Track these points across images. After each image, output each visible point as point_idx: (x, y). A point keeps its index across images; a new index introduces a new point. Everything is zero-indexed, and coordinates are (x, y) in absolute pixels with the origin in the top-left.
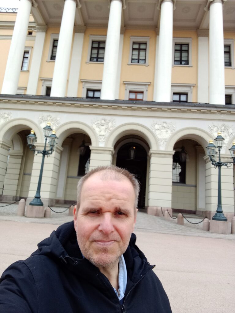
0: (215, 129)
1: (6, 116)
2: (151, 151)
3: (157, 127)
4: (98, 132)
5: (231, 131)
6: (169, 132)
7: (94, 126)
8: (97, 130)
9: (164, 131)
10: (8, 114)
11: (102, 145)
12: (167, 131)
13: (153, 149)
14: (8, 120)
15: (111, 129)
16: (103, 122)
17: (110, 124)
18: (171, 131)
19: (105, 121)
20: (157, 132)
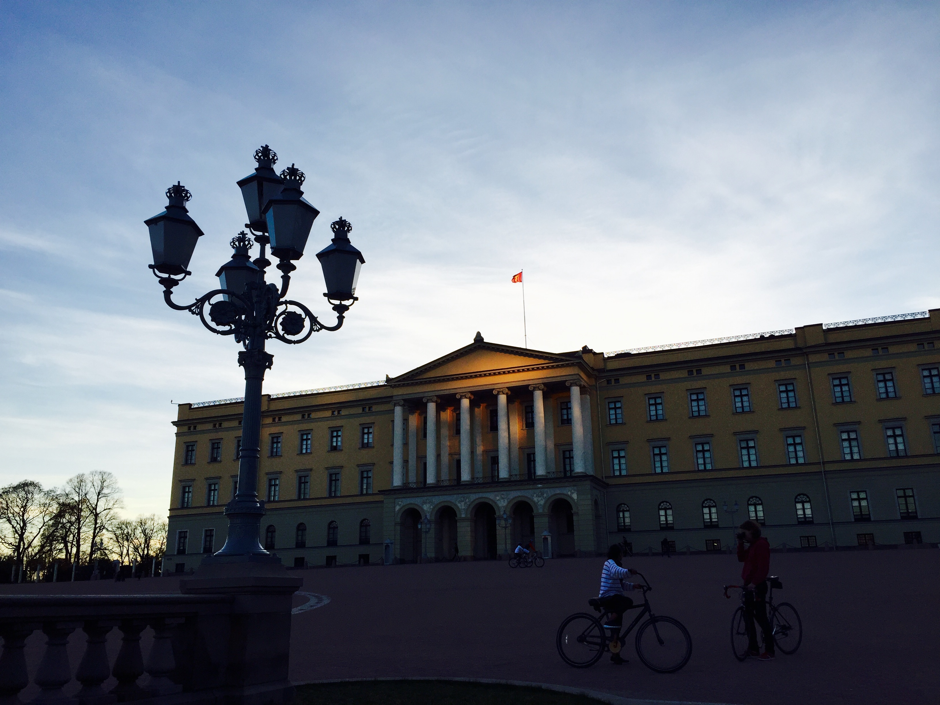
0: (535, 495)
1: (400, 503)
2: (497, 516)
3: (498, 498)
4: (460, 507)
5: (545, 495)
6: (506, 500)
7: (457, 503)
8: (459, 505)
9: (502, 500)
10: (401, 502)
12: (504, 501)
14: (401, 506)
15: (468, 503)
16: (462, 499)
17: (467, 500)
18: (507, 500)
19: (464, 498)
20: (498, 502)
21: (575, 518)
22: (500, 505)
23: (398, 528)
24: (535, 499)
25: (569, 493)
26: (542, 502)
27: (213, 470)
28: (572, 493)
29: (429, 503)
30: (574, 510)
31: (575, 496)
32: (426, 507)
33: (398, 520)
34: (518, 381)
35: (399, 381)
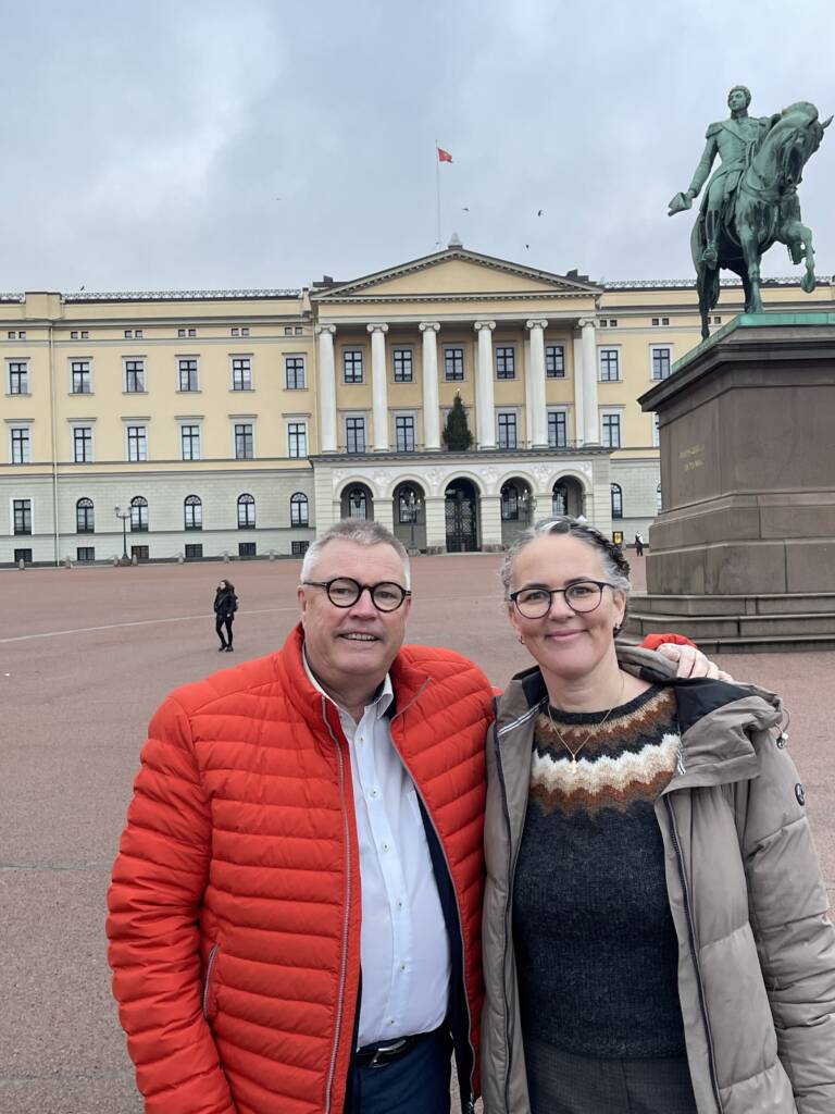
0: (535, 471)
1: (339, 474)
2: (481, 496)
3: (484, 473)
4: (430, 484)
5: (550, 471)
6: (496, 476)
7: (426, 477)
8: (429, 480)
9: (490, 476)
10: (342, 473)
11: (435, 495)
12: (494, 476)
13: (483, 494)
14: (342, 479)
15: (442, 478)
16: (434, 472)
17: (441, 474)
18: (498, 475)
20: (485, 479)
21: (588, 500)
22: (488, 482)
23: (338, 508)
24: (537, 476)
25: (582, 469)
26: (545, 480)
28: (586, 469)
29: (385, 475)
30: (587, 490)
31: (589, 473)
32: (378, 481)
33: (339, 499)
34: (511, 312)
35: (331, 295)
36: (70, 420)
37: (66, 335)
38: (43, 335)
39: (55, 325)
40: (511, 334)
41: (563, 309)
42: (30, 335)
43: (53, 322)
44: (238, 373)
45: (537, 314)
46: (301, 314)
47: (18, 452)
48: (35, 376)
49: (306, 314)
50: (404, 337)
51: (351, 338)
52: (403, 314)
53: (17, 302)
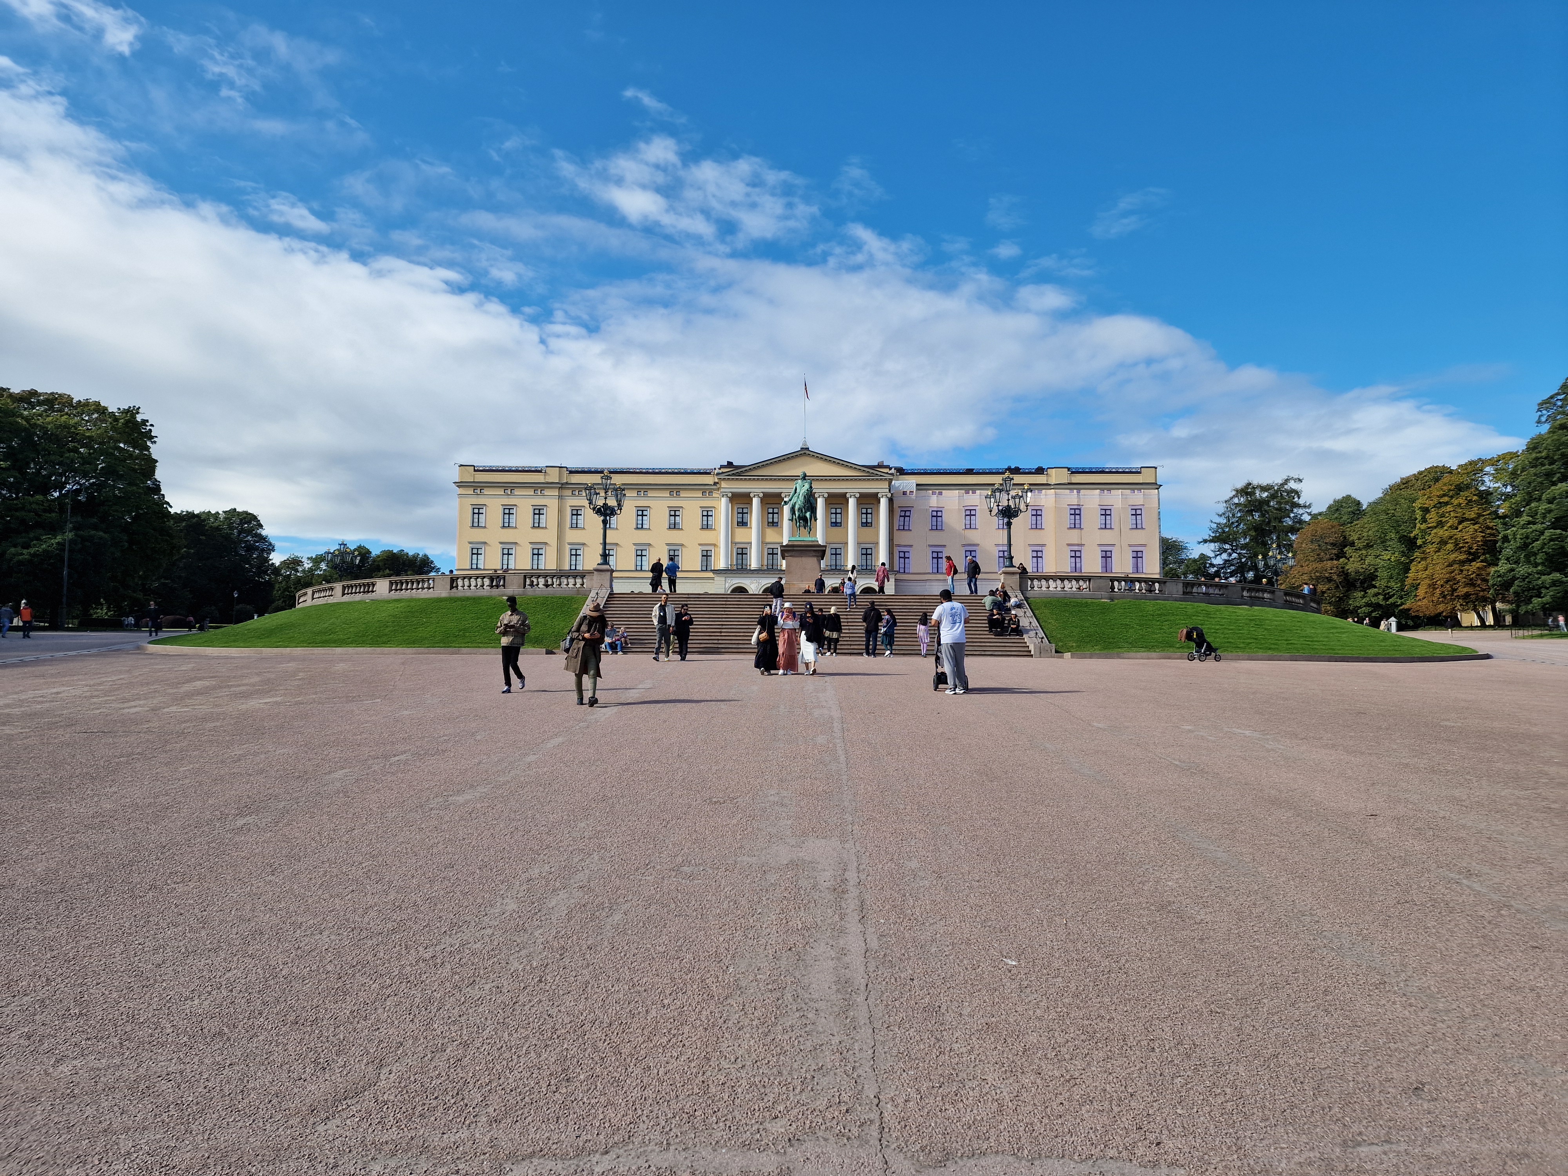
1: (729, 581)
14: (731, 584)
27: (508, 535)
29: (757, 583)
32: (753, 586)
34: (837, 488)
35: (729, 475)
36: (569, 544)
37: (569, 492)
38: (556, 492)
39: (562, 486)
40: (837, 501)
41: (869, 487)
42: (547, 492)
43: (562, 484)
44: (673, 518)
45: (853, 489)
46: (712, 483)
47: (535, 562)
48: (550, 517)
49: (715, 484)
50: (772, 501)
51: (740, 500)
52: (772, 487)
53: (540, 471)
